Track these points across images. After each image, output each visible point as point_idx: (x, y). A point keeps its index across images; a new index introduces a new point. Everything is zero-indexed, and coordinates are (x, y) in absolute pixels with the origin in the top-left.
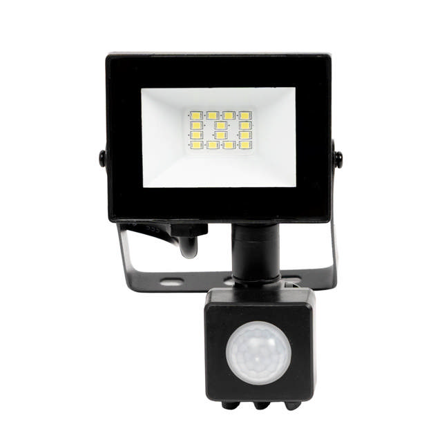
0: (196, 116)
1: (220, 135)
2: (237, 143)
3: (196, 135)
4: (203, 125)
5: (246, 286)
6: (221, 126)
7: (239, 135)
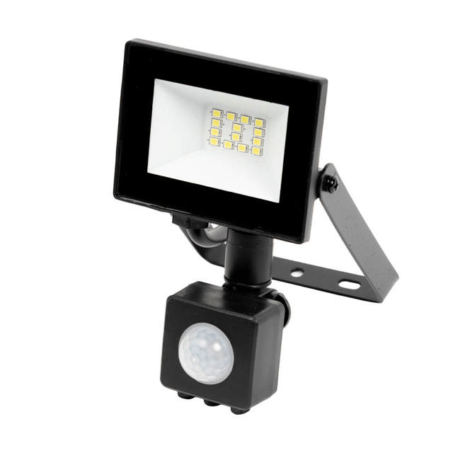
0: (217, 114)
1: (236, 138)
2: (250, 147)
3: (215, 132)
4: (222, 124)
5: (234, 288)
6: (237, 128)
7: (252, 140)
